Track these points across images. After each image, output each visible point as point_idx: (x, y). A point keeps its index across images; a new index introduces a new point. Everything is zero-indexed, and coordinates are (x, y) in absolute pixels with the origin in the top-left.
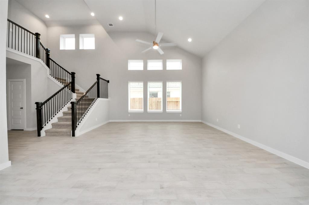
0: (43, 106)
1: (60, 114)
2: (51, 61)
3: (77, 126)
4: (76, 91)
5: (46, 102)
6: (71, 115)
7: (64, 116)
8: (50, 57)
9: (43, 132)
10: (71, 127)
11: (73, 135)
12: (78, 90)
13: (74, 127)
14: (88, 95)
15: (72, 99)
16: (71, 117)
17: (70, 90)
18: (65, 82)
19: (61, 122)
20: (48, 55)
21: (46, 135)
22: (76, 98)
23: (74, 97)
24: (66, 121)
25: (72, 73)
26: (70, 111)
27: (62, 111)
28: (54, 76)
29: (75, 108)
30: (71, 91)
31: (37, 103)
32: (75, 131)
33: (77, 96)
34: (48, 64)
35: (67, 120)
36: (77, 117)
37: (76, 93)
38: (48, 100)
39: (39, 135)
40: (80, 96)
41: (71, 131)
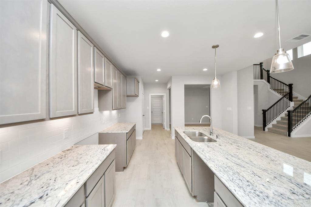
0: (267, 112)
1: (279, 119)
2: (271, 78)
3: (293, 129)
4: (293, 100)
5: (268, 109)
6: (288, 120)
7: (281, 120)
8: (270, 75)
9: (266, 129)
10: (287, 129)
11: (289, 135)
12: (297, 98)
13: (290, 130)
14: (308, 102)
15: (289, 106)
16: (287, 122)
17: (287, 99)
18: (283, 91)
19: (279, 124)
20: (268, 74)
21: (268, 131)
22: (293, 106)
23: (292, 105)
24: (283, 125)
25: (289, 84)
26: (287, 117)
27: (280, 117)
28: (272, 88)
29: (291, 115)
30: (289, 100)
31: (263, 110)
32: (291, 133)
33: (294, 104)
34: (269, 81)
35: (284, 123)
36: (293, 122)
37: (294, 101)
38: (270, 108)
39: (264, 130)
40: (298, 104)
41: (288, 133)
